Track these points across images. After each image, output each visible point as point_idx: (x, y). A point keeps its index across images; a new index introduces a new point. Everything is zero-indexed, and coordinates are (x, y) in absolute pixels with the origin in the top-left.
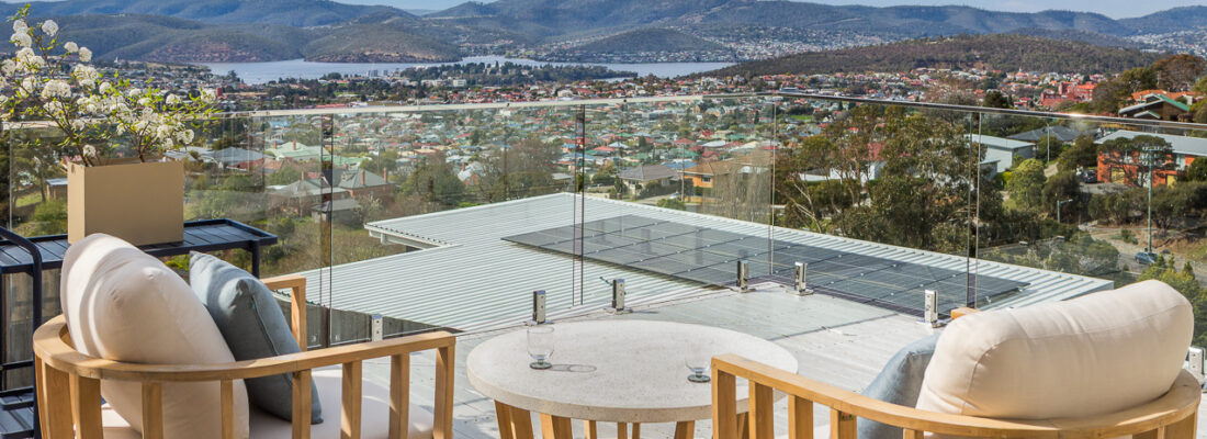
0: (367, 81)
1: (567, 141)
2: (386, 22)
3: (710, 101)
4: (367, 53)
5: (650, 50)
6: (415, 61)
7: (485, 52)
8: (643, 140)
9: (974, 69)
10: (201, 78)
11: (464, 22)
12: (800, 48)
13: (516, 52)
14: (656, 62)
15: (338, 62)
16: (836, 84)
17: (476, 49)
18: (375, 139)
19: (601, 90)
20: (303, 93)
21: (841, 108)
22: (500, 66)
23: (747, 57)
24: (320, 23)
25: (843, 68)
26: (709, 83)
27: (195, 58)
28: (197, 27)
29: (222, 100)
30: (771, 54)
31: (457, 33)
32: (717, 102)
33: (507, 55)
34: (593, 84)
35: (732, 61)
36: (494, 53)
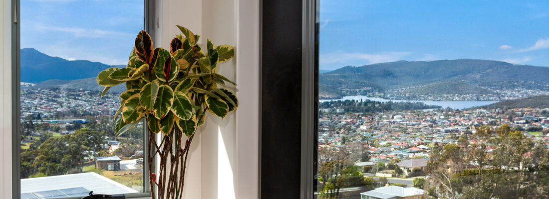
1: (394, 144)
3: (482, 123)
5: (449, 93)
7: (355, 94)
11: (344, 77)
12: (539, 93)
13: (373, 94)
14: (453, 100)
17: (351, 92)
19: (419, 116)
22: (363, 101)
23: (506, 98)
26: (481, 113)
30: (520, 96)
31: (341, 83)
32: (486, 124)
33: (368, 95)
34: (414, 112)
35: (497, 100)
36: (361, 94)
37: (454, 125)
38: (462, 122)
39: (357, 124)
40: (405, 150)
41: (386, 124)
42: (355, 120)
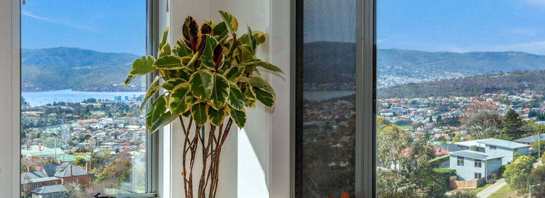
0: (113, 104)
3: (343, 117)
4: (115, 85)
9: (523, 94)
15: (95, 91)
16: (429, 105)
18: (113, 143)
20: (68, 112)
21: (431, 121)
25: (434, 93)
26: (342, 104)
30: (386, 85)
32: (348, 117)
37: (312, 120)
38: (321, 116)
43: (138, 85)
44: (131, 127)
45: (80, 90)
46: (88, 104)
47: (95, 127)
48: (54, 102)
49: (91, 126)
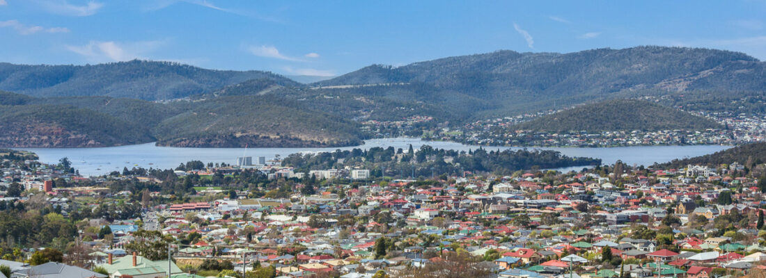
0: (237, 172)
1: (506, 254)
2: (262, 93)
3: (699, 198)
4: (238, 135)
5: (617, 129)
6: (301, 144)
7: (395, 133)
8: (607, 253)
10: (25, 168)
11: (366, 92)
13: (437, 132)
14: (626, 145)
15: (199, 146)
17: (382, 128)
18: (246, 250)
19: (552, 184)
20: (154, 188)
22: (415, 151)
23: (747, 138)
24: (177, 95)
26: (697, 174)
27: (19, 142)
28: (21, 102)
29: (52, 196)
31: (357, 106)
32: (708, 199)
33: (424, 136)
34: (540, 176)
35: (728, 144)
36: (407, 134)
37: (637, 204)
38: (654, 196)
39: (406, 206)
40: (534, 267)
41: (476, 205)
42: (400, 196)
43: (283, 135)
44: (279, 219)
45: (171, 145)
46: (189, 173)
47: (206, 217)
48: (126, 169)
49: (199, 215)
